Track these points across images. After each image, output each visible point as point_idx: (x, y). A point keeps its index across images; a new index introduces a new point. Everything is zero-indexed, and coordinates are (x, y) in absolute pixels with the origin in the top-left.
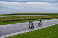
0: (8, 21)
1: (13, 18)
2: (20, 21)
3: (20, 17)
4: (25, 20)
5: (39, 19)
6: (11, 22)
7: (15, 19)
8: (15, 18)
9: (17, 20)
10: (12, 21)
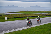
3: (28, 14)
4: (32, 17)
5: (38, 17)
6: (20, 18)
7: (23, 16)
9: (25, 17)
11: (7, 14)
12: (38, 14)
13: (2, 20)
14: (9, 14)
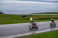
0: (43, 19)
8: (49, 16)
10: (46, 19)
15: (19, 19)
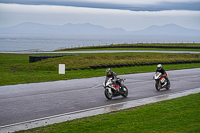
0: (103, 67)
1: (118, 58)
2: (136, 67)
9: (130, 65)
11: (66, 55)
12: (175, 55)
13: (48, 75)
14: (71, 55)
15: (20, 70)
